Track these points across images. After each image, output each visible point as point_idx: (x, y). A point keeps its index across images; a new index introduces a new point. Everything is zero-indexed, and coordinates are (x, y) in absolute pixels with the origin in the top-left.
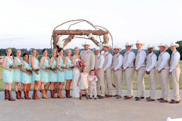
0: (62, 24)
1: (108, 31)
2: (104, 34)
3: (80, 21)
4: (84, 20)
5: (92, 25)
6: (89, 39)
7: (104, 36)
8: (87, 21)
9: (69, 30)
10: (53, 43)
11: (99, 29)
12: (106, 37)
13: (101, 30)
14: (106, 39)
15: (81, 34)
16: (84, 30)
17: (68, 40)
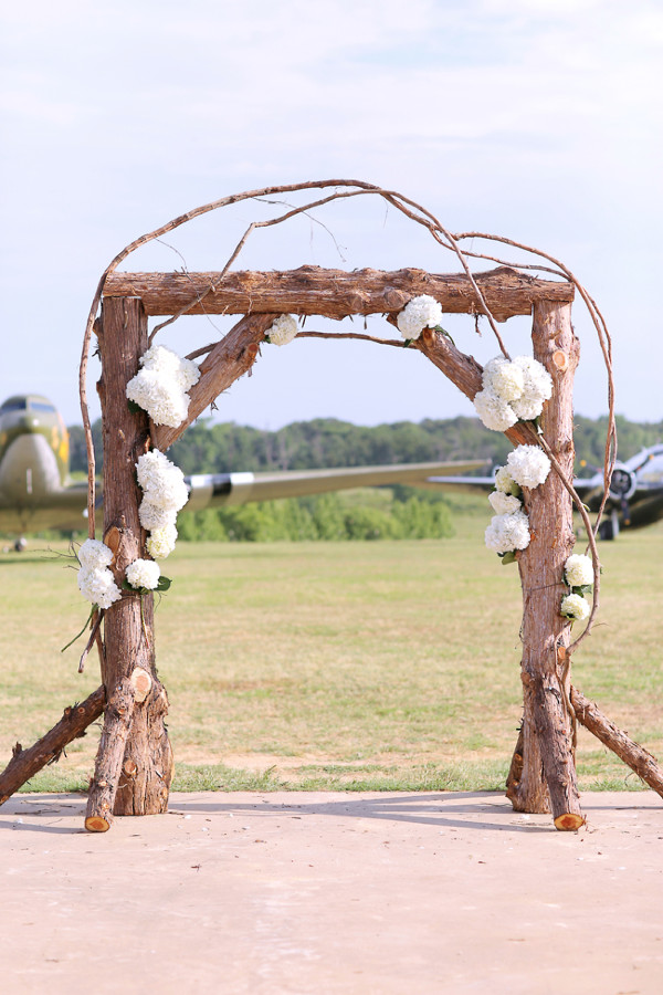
0: (179, 221)
1: (575, 276)
2: (535, 305)
3: (330, 191)
4: (368, 188)
5: (435, 228)
6: (406, 344)
7: (536, 321)
8: (388, 196)
9: (234, 277)
10: (100, 385)
11: (493, 266)
12: (552, 329)
13: (508, 270)
14: (552, 344)
15: (340, 306)
16: (364, 272)
17: (227, 358)
